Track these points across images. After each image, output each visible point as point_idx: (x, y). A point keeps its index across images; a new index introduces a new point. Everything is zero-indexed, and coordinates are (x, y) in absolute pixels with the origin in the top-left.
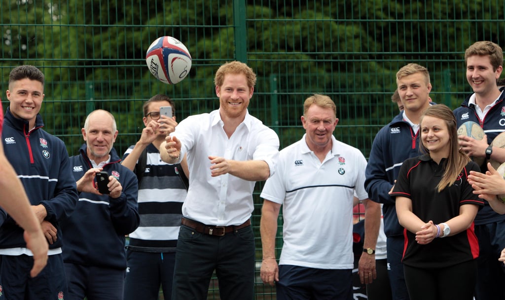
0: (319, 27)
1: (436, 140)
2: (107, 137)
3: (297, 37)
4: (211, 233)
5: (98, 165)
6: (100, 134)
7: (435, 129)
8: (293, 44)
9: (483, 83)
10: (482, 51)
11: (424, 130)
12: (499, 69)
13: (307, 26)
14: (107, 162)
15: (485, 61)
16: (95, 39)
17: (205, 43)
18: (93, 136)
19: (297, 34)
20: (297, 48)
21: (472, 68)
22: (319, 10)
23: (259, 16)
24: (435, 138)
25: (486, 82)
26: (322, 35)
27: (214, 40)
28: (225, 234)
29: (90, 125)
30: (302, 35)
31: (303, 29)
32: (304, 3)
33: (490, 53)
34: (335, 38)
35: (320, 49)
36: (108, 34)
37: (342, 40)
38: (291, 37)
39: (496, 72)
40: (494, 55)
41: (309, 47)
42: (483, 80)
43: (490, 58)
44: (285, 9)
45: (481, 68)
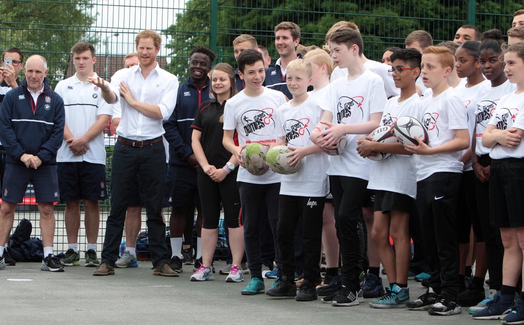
0: (387, 19)
1: (221, 87)
2: (39, 75)
3: (372, 25)
4: (134, 145)
5: (35, 93)
6: (34, 73)
7: (222, 79)
8: (369, 30)
9: (286, 49)
10: (285, 26)
11: (214, 80)
12: (297, 41)
13: (379, 18)
14: (42, 91)
15: (287, 33)
16: (240, 19)
17: (311, 25)
18: (29, 74)
19: (373, 22)
20: (372, 33)
21: (278, 38)
22: (388, 8)
23: (347, 9)
24: (221, 86)
25: (288, 48)
26: (389, 24)
27: (316, 24)
28: (144, 146)
29: (28, 66)
30: (376, 23)
31: (377, 19)
32: (378, 3)
33: (291, 28)
34: (397, 26)
35: (386, 34)
36: (248, 16)
37: (402, 29)
38: (368, 25)
39: (295, 42)
40: (294, 30)
41: (379, 33)
42: (286, 46)
43: (291, 31)
44: (365, 6)
45: (285, 38)
